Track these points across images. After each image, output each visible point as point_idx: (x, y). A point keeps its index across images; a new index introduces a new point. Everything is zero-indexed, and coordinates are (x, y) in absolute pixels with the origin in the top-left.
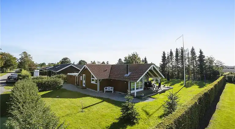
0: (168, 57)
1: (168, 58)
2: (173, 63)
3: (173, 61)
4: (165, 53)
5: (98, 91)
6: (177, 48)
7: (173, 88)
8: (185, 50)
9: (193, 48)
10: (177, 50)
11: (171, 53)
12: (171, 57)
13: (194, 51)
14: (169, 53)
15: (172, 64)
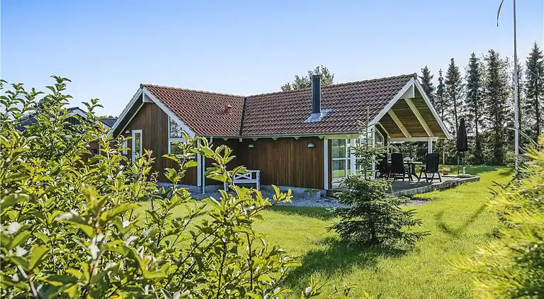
0: (441, 86)
1: (440, 92)
2: (458, 109)
3: (459, 101)
4: (430, 75)
5: (199, 184)
6: (473, 55)
7: (478, 179)
8: (504, 60)
9: (536, 50)
10: (474, 60)
11: (453, 72)
12: (453, 88)
13: (539, 60)
14: (444, 75)
15: (454, 112)
